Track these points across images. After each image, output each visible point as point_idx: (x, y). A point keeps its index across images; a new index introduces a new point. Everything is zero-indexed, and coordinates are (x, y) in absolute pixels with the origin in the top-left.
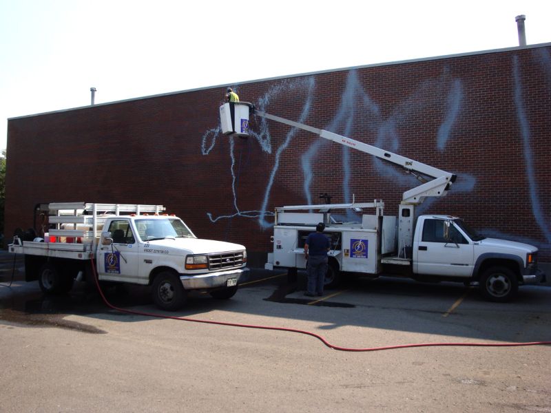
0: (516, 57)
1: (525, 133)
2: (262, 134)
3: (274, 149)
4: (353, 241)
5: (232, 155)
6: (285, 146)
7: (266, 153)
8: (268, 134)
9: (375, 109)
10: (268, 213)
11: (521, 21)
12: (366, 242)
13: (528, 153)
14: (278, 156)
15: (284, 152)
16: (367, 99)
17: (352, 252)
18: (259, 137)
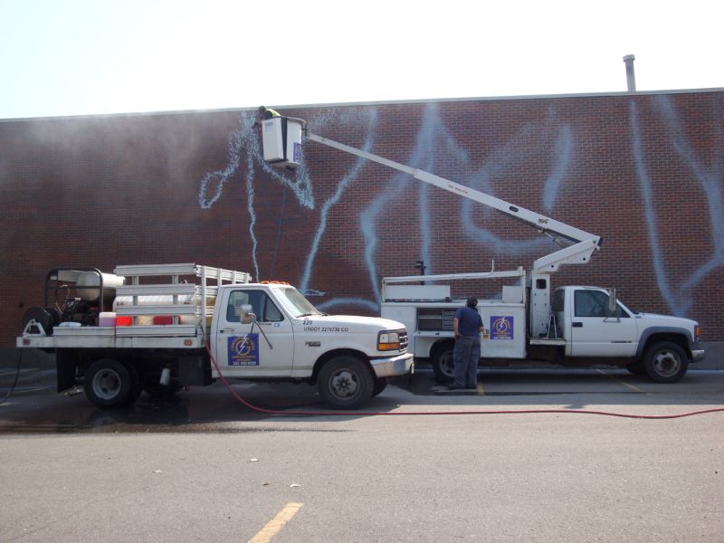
0: (633, 104)
1: (646, 192)
2: (299, 182)
3: (319, 203)
4: (494, 319)
5: (251, 209)
6: (335, 199)
7: (305, 208)
8: (308, 182)
9: (463, 156)
10: (311, 292)
11: (629, 61)
12: (510, 319)
13: (650, 216)
14: (324, 213)
15: (333, 207)
16: (451, 142)
17: (493, 333)
18: (295, 186)
